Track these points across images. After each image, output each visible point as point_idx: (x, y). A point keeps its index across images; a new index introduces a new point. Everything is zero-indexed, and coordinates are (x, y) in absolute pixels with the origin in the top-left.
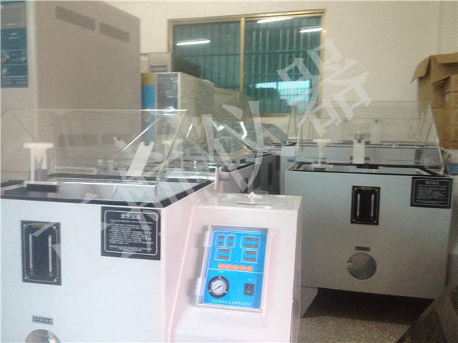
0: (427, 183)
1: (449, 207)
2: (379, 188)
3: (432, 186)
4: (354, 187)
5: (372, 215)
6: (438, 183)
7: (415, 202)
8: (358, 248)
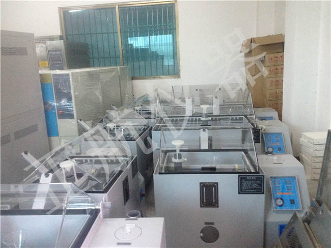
0: (248, 178)
1: (263, 193)
2: (217, 183)
3: (251, 180)
4: (201, 183)
5: (214, 201)
6: (255, 178)
7: (241, 191)
8: (206, 223)
